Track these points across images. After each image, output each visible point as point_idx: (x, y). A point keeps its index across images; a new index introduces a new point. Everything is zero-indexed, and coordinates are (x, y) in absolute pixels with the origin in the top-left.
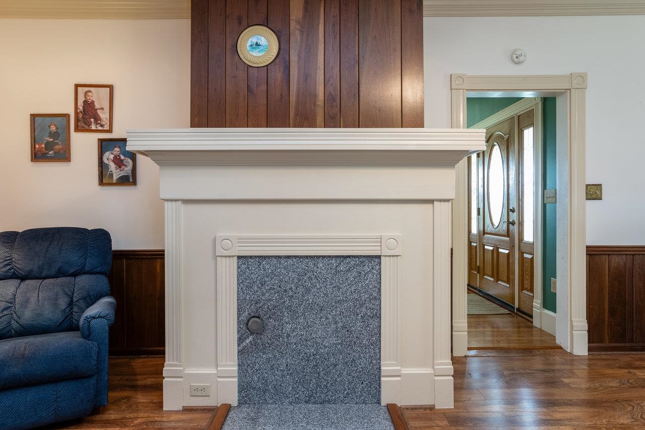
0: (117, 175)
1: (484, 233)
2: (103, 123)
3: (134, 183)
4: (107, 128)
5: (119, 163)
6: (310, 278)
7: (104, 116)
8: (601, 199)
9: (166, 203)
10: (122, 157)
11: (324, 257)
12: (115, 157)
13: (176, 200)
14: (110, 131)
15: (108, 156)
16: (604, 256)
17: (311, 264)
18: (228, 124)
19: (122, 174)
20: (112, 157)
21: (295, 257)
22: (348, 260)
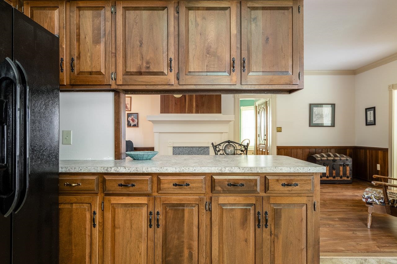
0: (132, 124)
1: (260, 144)
2: (128, 108)
3: (138, 127)
4: (129, 110)
5: (133, 120)
6: (191, 152)
7: (129, 106)
8: (281, 131)
9: (155, 133)
10: (134, 119)
11: (195, 147)
12: (132, 119)
13: (157, 132)
14: (130, 111)
15: (130, 118)
16: (282, 150)
17: (192, 149)
18: (170, 113)
19: (134, 124)
20: (131, 119)
21: (188, 147)
22: (201, 148)
